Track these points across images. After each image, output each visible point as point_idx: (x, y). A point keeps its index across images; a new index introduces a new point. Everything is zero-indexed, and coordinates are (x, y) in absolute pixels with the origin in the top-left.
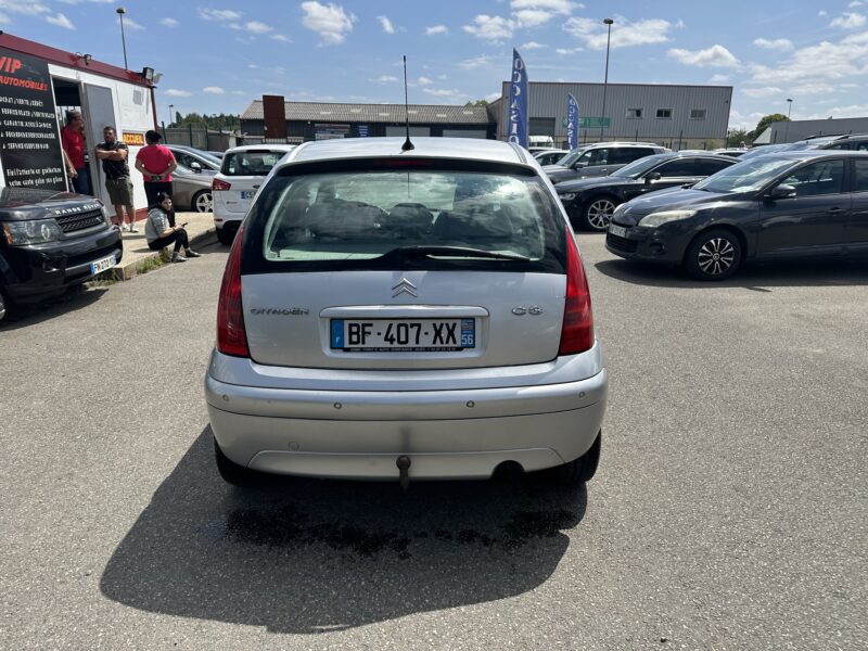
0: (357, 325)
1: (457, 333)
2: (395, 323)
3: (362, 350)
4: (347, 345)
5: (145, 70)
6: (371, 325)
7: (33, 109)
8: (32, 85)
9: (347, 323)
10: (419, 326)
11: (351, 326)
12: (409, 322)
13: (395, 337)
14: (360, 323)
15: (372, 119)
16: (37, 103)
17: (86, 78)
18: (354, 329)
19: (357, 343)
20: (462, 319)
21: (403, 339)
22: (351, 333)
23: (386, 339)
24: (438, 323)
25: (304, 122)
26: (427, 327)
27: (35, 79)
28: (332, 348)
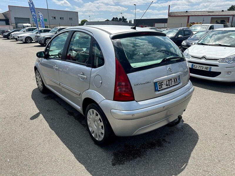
0: (160, 83)
1: (177, 80)
2: (167, 80)
3: (162, 90)
4: (159, 89)
6: (163, 82)
9: (158, 83)
11: (159, 83)
12: (170, 79)
13: (168, 84)
18: (160, 84)
19: (161, 88)
20: (178, 76)
22: (159, 86)
23: (166, 85)
26: (173, 80)
28: (156, 91)
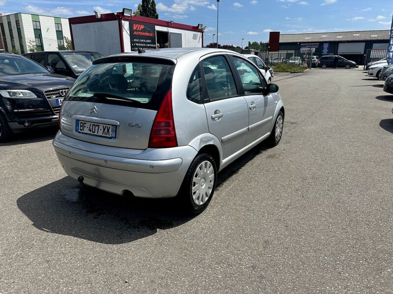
1: (110, 131)
2: (92, 124)
3: (83, 133)
4: (79, 131)
5: (199, 25)
6: (85, 124)
7: (146, 43)
8: (147, 34)
9: (80, 122)
10: (99, 126)
11: (81, 123)
12: (96, 124)
13: (92, 130)
14: (83, 122)
15: (332, 39)
16: (148, 41)
17: (171, 30)
19: (82, 130)
20: (112, 125)
21: (94, 131)
22: (81, 126)
23: (89, 130)
24: (105, 126)
25: (295, 43)
26: (101, 127)
27: (149, 32)
28: (76, 131)
